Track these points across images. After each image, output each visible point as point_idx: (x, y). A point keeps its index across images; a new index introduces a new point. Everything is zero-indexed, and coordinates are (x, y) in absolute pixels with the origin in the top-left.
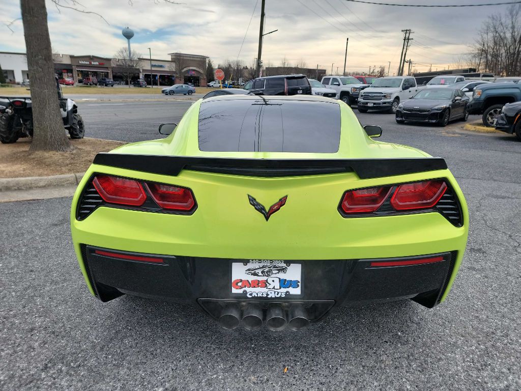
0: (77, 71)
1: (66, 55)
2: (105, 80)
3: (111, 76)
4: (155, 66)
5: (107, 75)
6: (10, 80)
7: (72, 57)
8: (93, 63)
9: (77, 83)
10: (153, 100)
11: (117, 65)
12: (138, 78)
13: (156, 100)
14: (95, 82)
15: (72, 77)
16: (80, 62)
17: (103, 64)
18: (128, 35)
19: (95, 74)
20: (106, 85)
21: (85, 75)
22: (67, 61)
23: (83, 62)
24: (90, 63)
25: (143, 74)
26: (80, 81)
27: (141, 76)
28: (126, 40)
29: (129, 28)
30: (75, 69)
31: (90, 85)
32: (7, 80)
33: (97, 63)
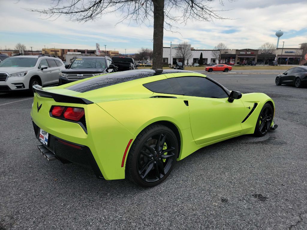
0: (238, 57)
1: (234, 50)
2: (252, 62)
3: (256, 60)
4: (287, 52)
5: (254, 59)
6: (205, 63)
7: (237, 50)
8: (247, 53)
9: (236, 64)
10: (270, 73)
11: (261, 53)
12: (274, 60)
13: (272, 73)
14: (245, 63)
15: (235, 61)
16: (241, 53)
17: (253, 53)
18: (279, 35)
19: (247, 59)
20: (252, 65)
21: (242, 59)
22: (234, 53)
23: (242, 53)
24: (246, 53)
25: (277, 58)
26: (238, 63)
27: (276, 59)
28: (277, 38)
29: (281, 30)
30: (237, 56)
31: (243, 65)
32: (204, 63)
33: (250, 53)
